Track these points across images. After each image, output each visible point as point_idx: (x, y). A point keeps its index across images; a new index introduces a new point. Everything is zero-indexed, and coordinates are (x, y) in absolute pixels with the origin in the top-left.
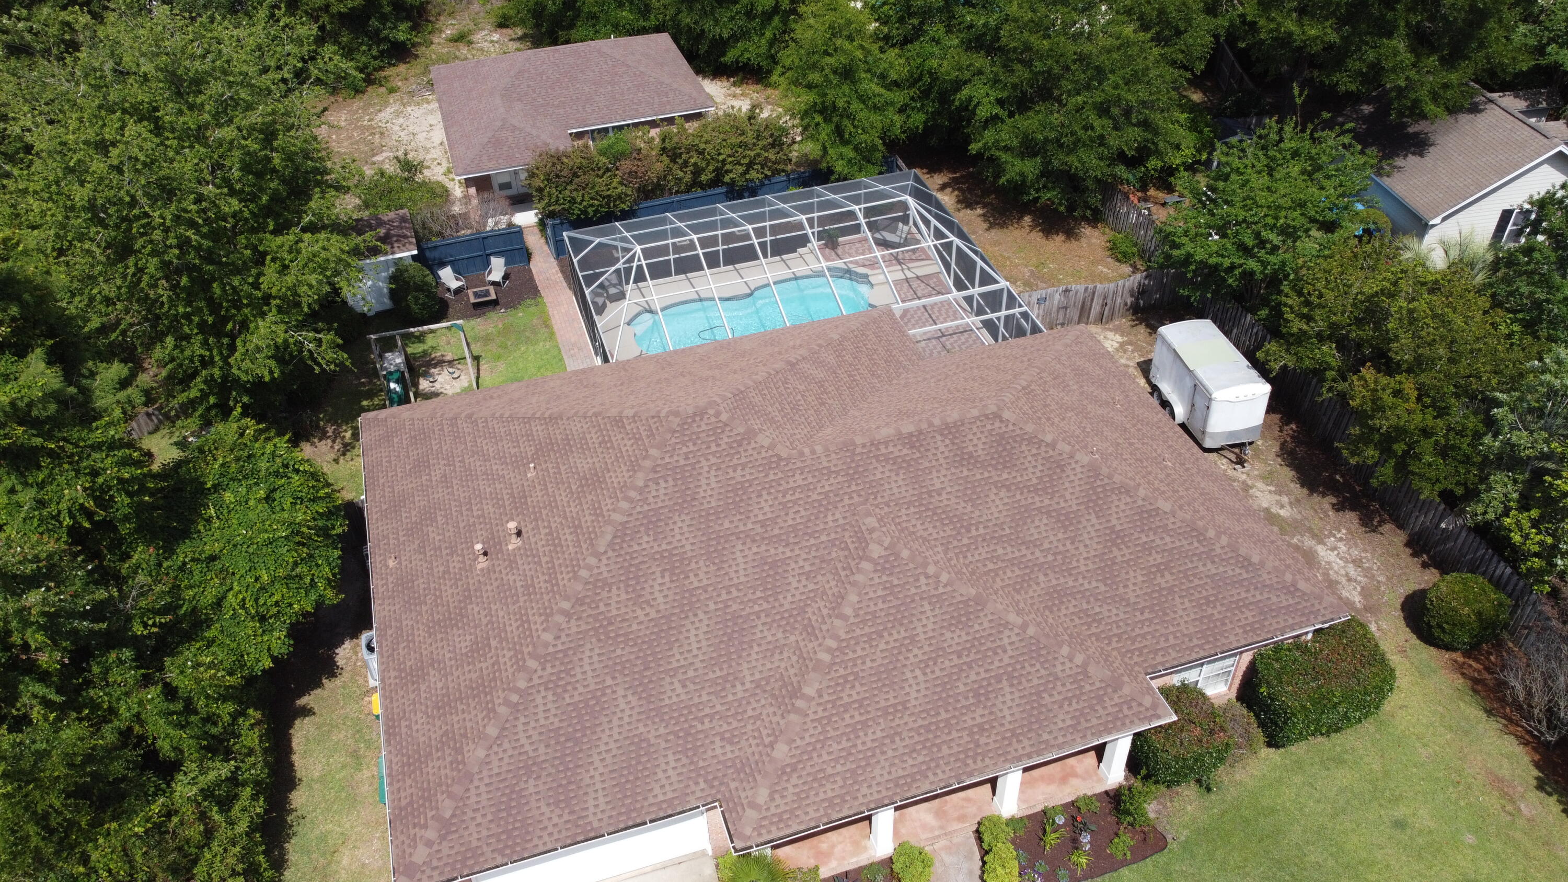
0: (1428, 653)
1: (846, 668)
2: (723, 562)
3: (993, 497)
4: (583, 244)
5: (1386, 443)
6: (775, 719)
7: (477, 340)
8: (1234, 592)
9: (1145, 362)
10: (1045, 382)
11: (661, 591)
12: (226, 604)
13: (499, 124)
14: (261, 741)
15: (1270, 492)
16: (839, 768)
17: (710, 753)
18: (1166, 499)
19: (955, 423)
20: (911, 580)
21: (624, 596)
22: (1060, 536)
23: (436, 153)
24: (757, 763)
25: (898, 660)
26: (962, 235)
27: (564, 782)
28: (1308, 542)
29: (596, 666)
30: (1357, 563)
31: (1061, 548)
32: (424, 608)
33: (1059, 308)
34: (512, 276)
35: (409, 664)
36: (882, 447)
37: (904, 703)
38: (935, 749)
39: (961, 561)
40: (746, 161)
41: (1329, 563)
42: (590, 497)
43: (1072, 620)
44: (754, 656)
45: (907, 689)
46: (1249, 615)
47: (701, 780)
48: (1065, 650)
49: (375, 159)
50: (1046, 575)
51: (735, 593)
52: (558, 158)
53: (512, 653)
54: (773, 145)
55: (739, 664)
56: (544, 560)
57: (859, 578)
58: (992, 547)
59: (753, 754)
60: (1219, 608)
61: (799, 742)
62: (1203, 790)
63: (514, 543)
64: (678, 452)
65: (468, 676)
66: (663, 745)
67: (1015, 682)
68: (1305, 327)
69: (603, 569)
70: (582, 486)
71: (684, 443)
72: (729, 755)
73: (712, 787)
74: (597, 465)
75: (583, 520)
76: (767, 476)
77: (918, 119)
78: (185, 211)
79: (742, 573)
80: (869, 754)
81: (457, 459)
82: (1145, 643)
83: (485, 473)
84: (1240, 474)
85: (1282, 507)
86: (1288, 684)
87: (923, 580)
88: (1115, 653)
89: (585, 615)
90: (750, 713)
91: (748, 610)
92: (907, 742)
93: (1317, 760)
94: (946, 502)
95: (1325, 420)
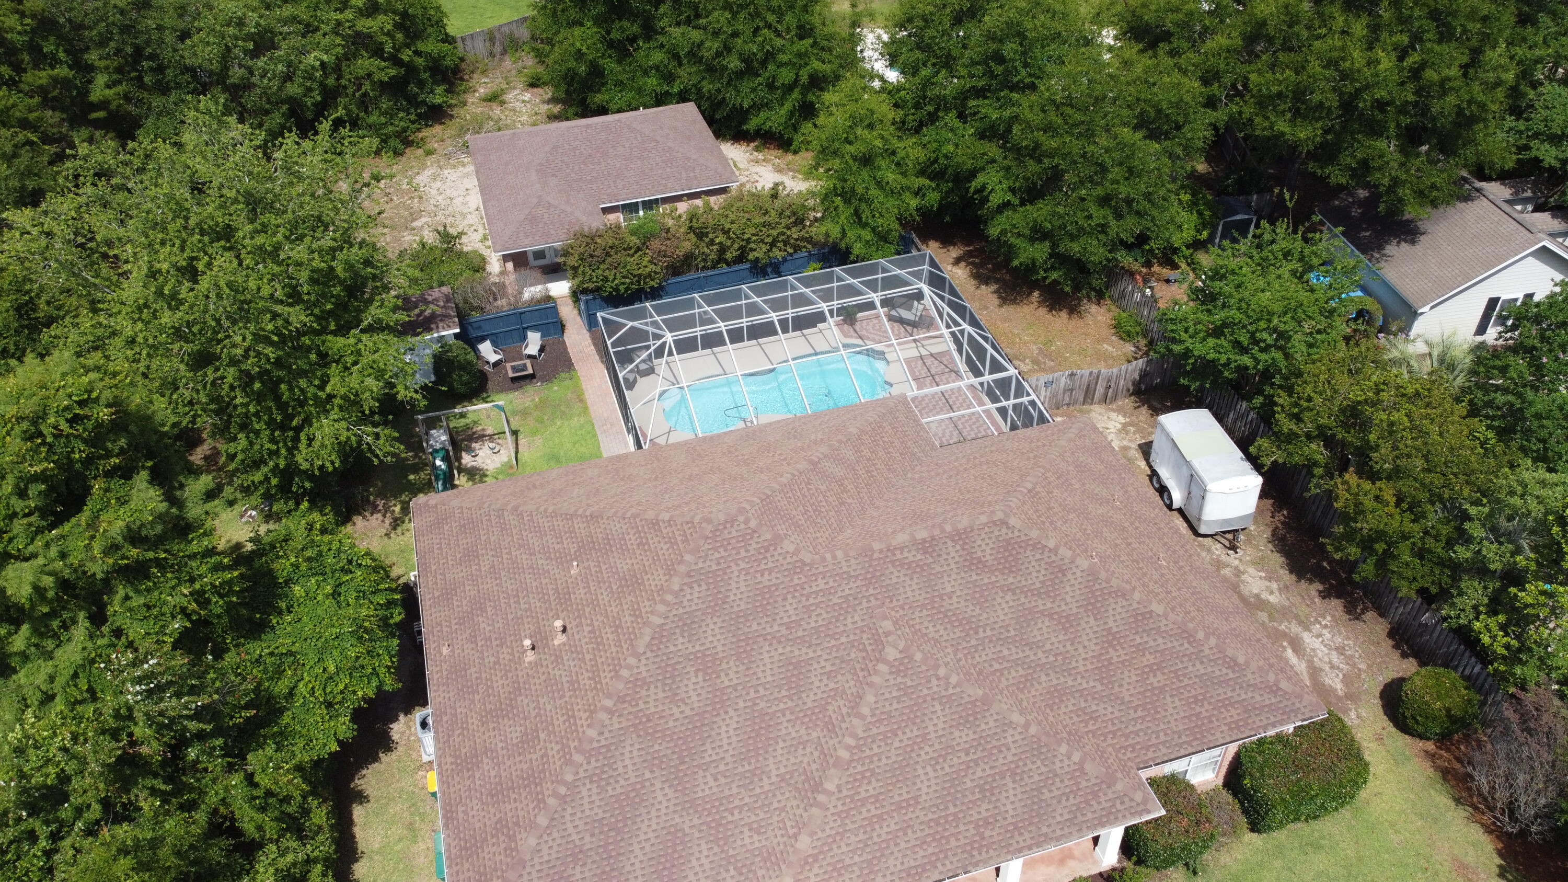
0: (1402, 741)
1: (863, 765)
2: (751, 662)
3: (999, 600)
4: (617, 327)
5: (1367, 545)
6: (798, 812)
7: (515, 413)
8: (1221, 691)
9: (1146, 444)
10: (1050, 483)
11: (695, 690)
12: (296, 691)
13: (535, 201)
14: (328, 819)
15: (1261, 578)
16: (857, 859)
17: (739, 843)
18: (1159, 602)
19: (965, 529)
20: (923, 681)
21: (661, 695)
22: (1061, 637)
23: (473, 219)
24: (782, 853)
25: (911, 757)
26: (974, 323)
27: (608, 869)
28: (1295, 629)
29: (637, 760)
30: (1340, 650)
31: (1062, 649)
32: (477, 697)
33: (1065, 391)
34: (547, 348)
35: (464, 751)
36: (898, 552)
37: (916, 798)
38: (944, 842)
39: (970, 661)
40: (769, 240)
41: (1314, 650)
42: (629, 598)
43: (1071, 718)
44: (780, 752)
45: (919, 785)
46: (1234, 713)
47: (731, 868)
48: (1064, 748)
49: (415, 224)
50: (1047, 675)
51: (762, 692)
52: (591, 238)
53: (559, 746)
54: (795, 224)
55: (766, 759)
56: (588, 657)
57: (876, 679)
58: (998, 648)
59: (779, 844)
60: (1207, 706)
61: (820, 834)
62: (1190, 873)
63: (560, 639)
64: (710, 557)
65: (519, 766)
66: (697, 835)
67: (1018, 778)
68: (1294, 428)
69: (642, 669)
70: (621, 586)
71: (716, 549)
72: (757, 845)
73: (741, 874)
74: (636, 567)
75: (623, 620)
76: (792, 580)
77: (933, 198)
78: (263, 330)
79: (768, 672)
80: (884, 845)
81: (504, 551)
82: (1138, 739)
83: (531, 567)
84: (1232, 559)
85: (1272, 593)
86: (1270, 777)
87: (934, 682)
88: (1110, 749)
89: (625, 712)
90: (776, 805)
91: (774, 708)
92: (919, 834)
93: (1296, 844)
94: (956, 605)
95: (1314, 508)
